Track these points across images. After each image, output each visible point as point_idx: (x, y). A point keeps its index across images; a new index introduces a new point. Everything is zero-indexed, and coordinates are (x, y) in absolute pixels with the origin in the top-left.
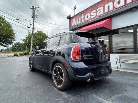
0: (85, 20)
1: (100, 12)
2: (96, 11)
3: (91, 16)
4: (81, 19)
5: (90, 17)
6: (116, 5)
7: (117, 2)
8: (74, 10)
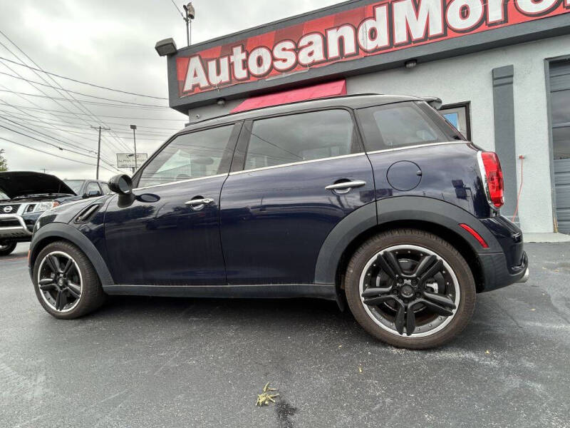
0: (249, 73)
1: (311, 54)
2: (296, 45)
3: (274, 59)
4: (231, 65)
5: (272, 64)
6: (363, 39)
7: (368, 30)
8: (187, 20)
